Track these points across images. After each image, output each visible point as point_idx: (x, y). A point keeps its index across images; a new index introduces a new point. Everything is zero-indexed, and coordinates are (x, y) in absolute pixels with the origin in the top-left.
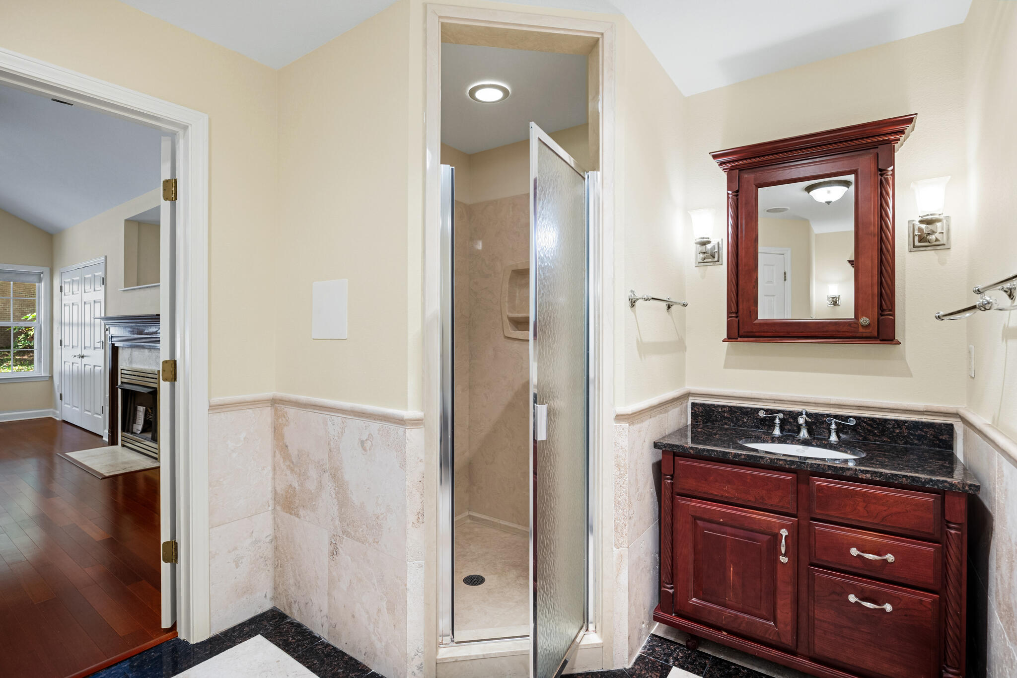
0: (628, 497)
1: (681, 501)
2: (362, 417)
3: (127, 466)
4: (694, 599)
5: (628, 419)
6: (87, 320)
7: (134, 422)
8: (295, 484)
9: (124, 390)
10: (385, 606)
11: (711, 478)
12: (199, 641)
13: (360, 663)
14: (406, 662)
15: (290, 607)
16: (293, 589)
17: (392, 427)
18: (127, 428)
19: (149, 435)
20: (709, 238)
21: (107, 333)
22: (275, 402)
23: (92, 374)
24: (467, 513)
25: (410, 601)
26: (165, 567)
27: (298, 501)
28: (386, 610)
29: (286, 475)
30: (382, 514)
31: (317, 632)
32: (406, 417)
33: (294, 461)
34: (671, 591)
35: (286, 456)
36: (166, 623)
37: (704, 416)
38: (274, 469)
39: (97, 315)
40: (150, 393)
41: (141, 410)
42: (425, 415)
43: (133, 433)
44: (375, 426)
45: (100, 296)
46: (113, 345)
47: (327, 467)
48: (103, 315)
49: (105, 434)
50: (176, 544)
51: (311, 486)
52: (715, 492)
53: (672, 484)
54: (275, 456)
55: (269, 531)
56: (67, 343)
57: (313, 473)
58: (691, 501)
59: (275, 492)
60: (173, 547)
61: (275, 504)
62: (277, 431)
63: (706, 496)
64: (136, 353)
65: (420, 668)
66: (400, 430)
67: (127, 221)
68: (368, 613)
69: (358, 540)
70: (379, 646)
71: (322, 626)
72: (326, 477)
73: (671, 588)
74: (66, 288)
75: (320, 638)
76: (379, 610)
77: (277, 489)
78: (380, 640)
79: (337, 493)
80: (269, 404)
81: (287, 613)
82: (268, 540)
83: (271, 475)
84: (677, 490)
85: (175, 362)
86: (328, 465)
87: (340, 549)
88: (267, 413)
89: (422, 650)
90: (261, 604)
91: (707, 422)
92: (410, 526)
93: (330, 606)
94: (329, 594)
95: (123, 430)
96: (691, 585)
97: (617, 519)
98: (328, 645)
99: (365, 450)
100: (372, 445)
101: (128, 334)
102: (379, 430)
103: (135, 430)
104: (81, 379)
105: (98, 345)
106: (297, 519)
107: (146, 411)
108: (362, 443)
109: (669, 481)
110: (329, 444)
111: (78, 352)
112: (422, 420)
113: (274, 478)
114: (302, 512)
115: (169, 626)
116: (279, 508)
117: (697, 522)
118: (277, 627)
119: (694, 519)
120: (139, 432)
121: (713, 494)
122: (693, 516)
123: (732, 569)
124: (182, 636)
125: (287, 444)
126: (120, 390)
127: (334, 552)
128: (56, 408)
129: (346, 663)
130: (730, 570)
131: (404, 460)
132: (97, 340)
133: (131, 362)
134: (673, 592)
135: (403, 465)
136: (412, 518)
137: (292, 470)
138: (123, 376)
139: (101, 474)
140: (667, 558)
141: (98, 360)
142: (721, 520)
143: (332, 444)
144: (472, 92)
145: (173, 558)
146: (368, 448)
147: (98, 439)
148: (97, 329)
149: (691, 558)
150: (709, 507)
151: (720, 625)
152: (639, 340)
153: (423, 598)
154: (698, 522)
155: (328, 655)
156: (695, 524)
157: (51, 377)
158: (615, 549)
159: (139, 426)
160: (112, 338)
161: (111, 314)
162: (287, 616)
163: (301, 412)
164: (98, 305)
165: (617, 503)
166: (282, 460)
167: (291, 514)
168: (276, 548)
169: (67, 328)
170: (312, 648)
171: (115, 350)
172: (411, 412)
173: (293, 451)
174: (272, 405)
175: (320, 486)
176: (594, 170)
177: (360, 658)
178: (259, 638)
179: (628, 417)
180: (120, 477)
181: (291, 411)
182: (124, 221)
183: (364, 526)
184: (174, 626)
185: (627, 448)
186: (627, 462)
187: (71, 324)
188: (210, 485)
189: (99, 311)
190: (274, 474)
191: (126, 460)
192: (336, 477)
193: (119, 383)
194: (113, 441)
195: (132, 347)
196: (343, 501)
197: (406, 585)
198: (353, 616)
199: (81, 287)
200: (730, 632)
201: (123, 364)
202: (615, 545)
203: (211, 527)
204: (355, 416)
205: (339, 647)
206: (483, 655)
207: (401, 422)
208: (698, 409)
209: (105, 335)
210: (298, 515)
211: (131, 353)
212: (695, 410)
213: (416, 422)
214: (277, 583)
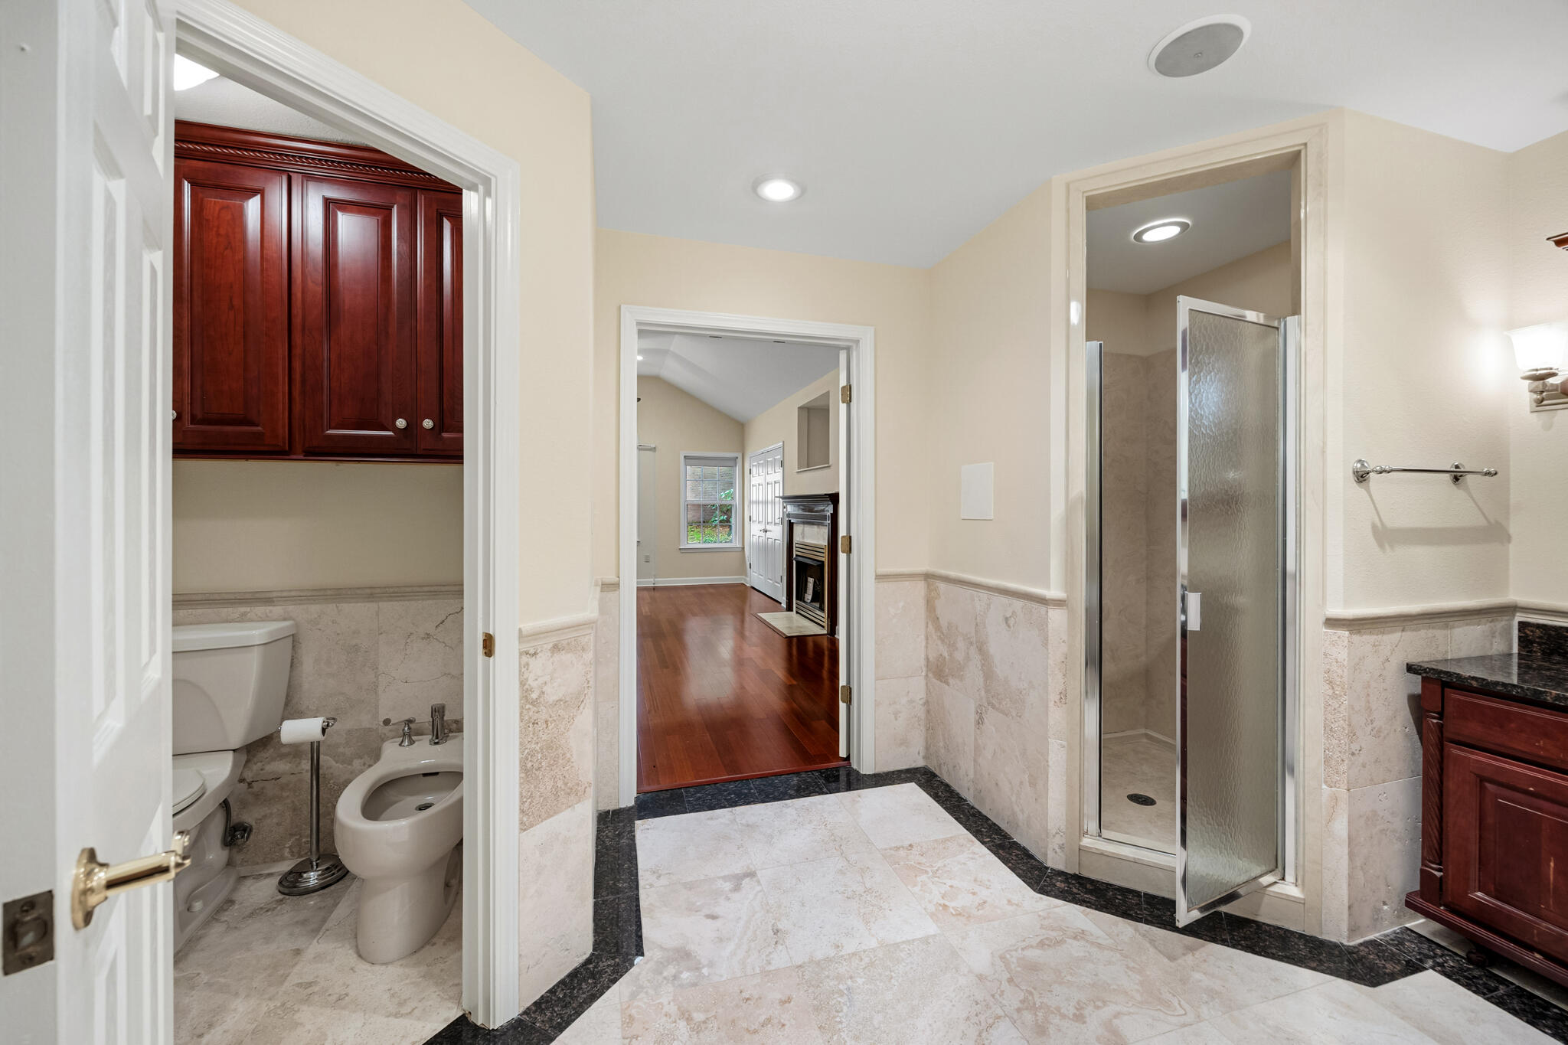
0: (1349, 725)
1: (1454, 751)
2: (1007, 595)
3: (802, 630)
4: (1479, 894)
5: (1349, 625)
6: (770, 499)
7: (805, 592)
8: (946, 654)
9: (797, 562)
10: (1027, 779)
11: (1513, 725)
12: (868, 773)
13: (1003, 831)
14: (1047, 837)
15: (940, 766)
16: (943, 751)
17: (1035, 605)
18: (800, 597)
19: (818, 605)
20: (1551, 369)
21: (785, 510)
22: (928, 577)
23: (773, 545)
24: (1143, 731)
25: (1051, 778)
26: (842, 706)
27: (947, 670)
28: (1028, 784)
29: (937, 645)
30: (1025, 689)
31: (964, 794)
32: (1047, 597)
33: (944, 631)
34: (1438, 874)
35: (938, 628)
36: (843, 753)
37: (1545, 643)
38: (927, 639)
39: (777, 495)
40: (818, 566)
41: (811, 580)
42: (1068, 596)
43: (804, 602)
44: (1018, 604)
45: (779, 477)
46: (790, 521)
47: (974, 640)
48: (781, 495)
49: (783, 600)
50: (850, 689)
51: (959, 656)
52: (1519, 745)
53: (1441, 727)
54: (927, 627)
55: (923, 695)
56: (754, 519)
57: (961, 644)
58: (1472, 753)
59: (927, 659)
60: (849, 690)
61: (927, 671)
62: (930, 605)
63: (1503, 750)
64: (808, 529)
65: (1061, 847)
66: (1043, 609)
67: (800, 408)
68: (1011, 783)
69: (1003, 712)
70: (1021, 817)
71: (968, 789)
72: (973, 650)
73: (1439, 870)
74: (754, 470)
75: (966, 801)
76: (1021, 783)
77: (930, 656)
78: (1022, 811)
79: (983, 665)
80: (922, 579)
81: (937, 772)
82: (921, 702)
83: (924, 643)
84: (1446, 734)
85: (850, 537)
86: (974, 639)
87: (985, 719)
88: (921, 586)
89: (1064, 830)
90: (915, 759)
91: (1551, 653)
92: (1051, 704)
93: (975, 772)
94: (975, 761)
95: (797, 599)
96: (1474, 871)
97: (1328, 749)
98: (973, 808)
99: (1009, 626)
100: (1016, 622)
101: (801, 512)
102: (1022, 608)
103: (806, 600)
104: (765, 549)
105: (777, 521)
106: (947, 687)
107: (815, 582)
108: (1007, 619)
109: (1435, 721)
110: (976, 619)
111: (762, 527)
112: (1065, 601)
113: (927, 647)
114: (951, 681)
115: (845, 756)
116: (930, 675)
117: (1486, 787)
118: (928, 781)
119: (1481, 781)
120: (809, 601)
121: (1514, 749)
122: (1478, 776)
123: (1552, 864)
124: (855, 766)
125: (938, 616)
126: (794, 562)
127: (980, 722)
128: (746, 576)
129: (990, 826)
130: (1549, 866)
131: (1046, 639)
132: (777, 517)
133: (803, 538)
134: (1441, 877)
135: (1045, 643)
136: (1053, 697)
137: (943, 641)
138: (797, 549)
139: (784, 634)
140: (1431, 826)
141: (777, 533)
142: (1531, 789)
143: (978, 619)
144: (1138, 237)
145: (849, 701)
146: (1011, 625)
147: (778, 604)
148: (777, 506)
149: (1474, 834)
150: (1507, 766)
151: (1528, 941)
152: (1379, 524)
153: (1065, 778)
154: (1488, 785)
155: (974, 815)
156: (1482, 789)
157: (743, 548)
158: (1324, 786)
159: (809, 596)
160: (789, 515)
161: (788, 494)
162: (937, 776)
163: (951, 587)
164: (777, 485)
165: (1329, 730)
166: (933, 631)
167: (941, 681)
168: (928, 712)
169: (754, 506)
170: (959, 806)
171: (791, 526)
172: (1054, 592)
173: (944, 623)
174: (925, 580)
175: (968, 658)
176: (1293, 314)
177: (1003, 826)
178: (913, 785)
179: (1348, 623)
180: (795, 639)
181: (942, 586)
182: (797, 410)
183: (1008, 700)
184: (848, 758)
185: (1345, 663)
186: (1345, 680)
187: (757, 502)
188: (876, 643)
189: (779, 492)
190: (927, 643)
191: (800, 625)
192: (982, 649)
193: (794, 556)
194: (789, 608)
195: (804, 523)
196: (988, 674)
197: (1047, 761)
198: (997, 784)
199: (765, 470)
200: (1547, 956)
201: (797, 538)
202: (1326, 782)
203: (876, 680)
204: (1000, 593)
205: (984, 813)
206: (1134, 858)
207: (1042, 601)
208: (1532, 631)
209: (783, 512)
210: (948, 684)
211: (803, 529)
212: (1525, 633)
213: (1059, 603)
214: (929, 743)
